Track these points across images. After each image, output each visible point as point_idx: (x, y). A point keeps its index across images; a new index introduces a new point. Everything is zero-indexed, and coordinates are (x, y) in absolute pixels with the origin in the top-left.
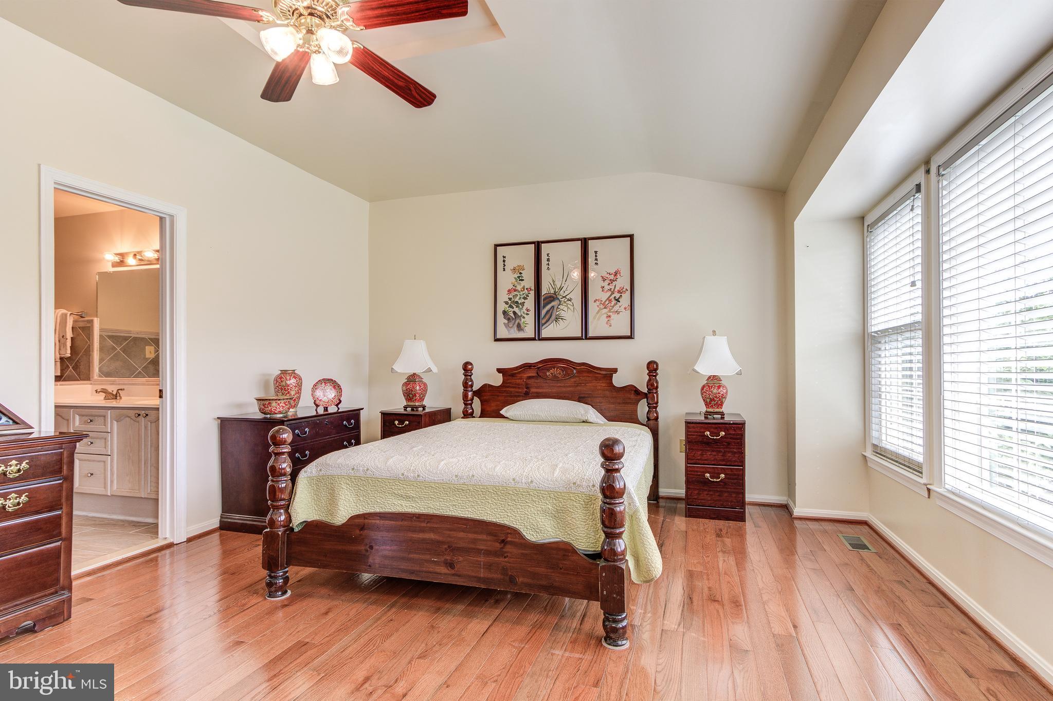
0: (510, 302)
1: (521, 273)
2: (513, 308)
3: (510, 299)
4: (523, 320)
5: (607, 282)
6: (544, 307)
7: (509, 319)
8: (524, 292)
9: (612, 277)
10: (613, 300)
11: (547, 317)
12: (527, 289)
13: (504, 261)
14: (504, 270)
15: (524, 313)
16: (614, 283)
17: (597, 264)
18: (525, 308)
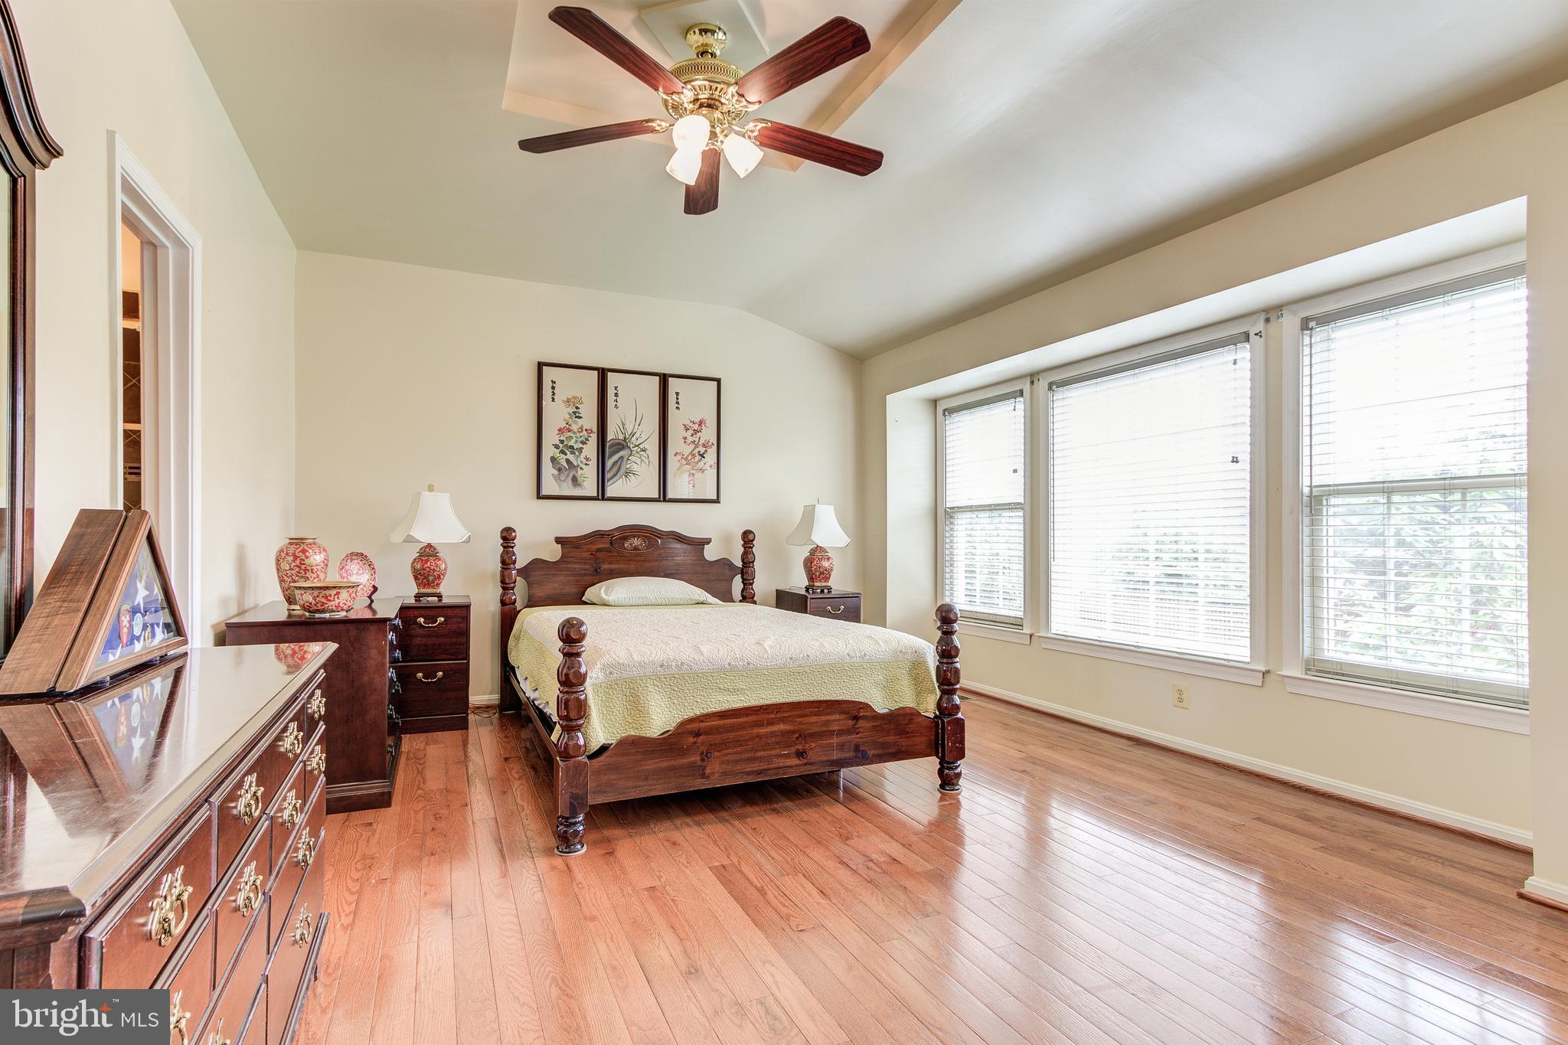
0: (561, 445)
1: (577, 408)
2: (566, 454)
3: (562, 442)
4: (580, 472)
5: (690, 432)
6: (611, 456)
7: (559, 470)
8: (582, 434)
9: (696, 427)
10: (697, 454)
11: (615, 470)
12: (586, 430)
13: (553, 388)
14: (553, 400)
15: (581, 462)
16: (699, 434)
17: (678, 408)
18: (583, 455)
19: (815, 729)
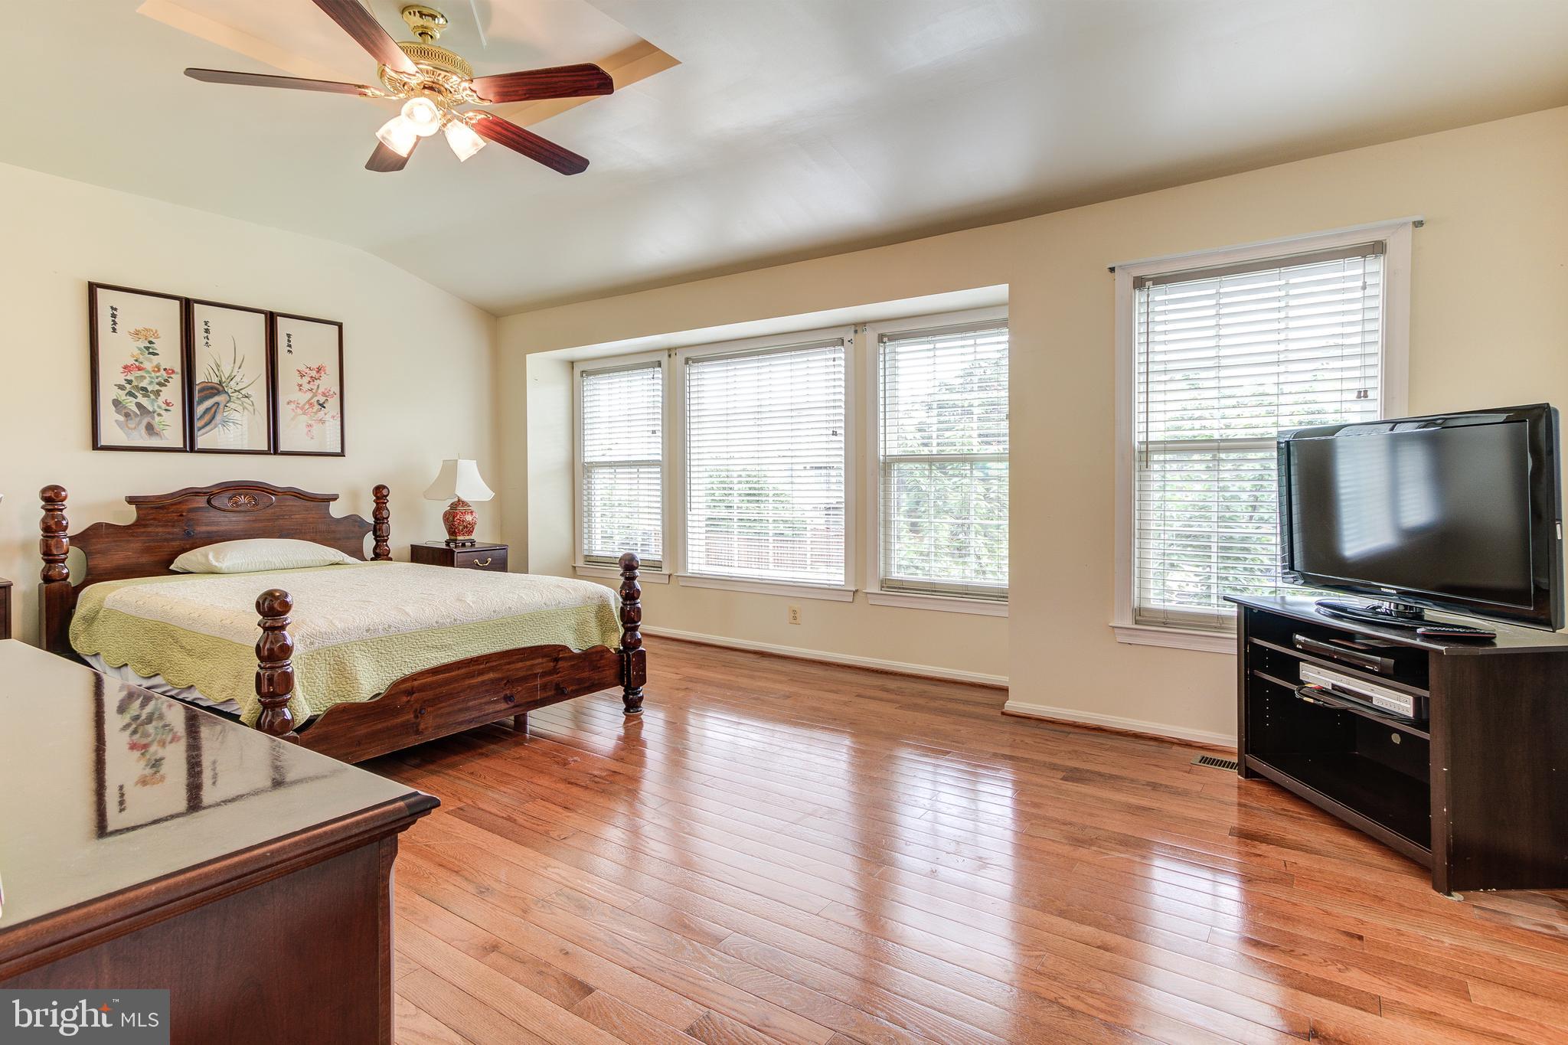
0: (128, 386)
1: (151, 342)
2: (136, 397)
3: (129, 382)
4: (157, 419)
5: (307, 379)
6: (200, 402)
7: (127, 415)
8: (158, 374)
9: (314, 374)
10: (315, 403)
11: (207, 418)
12: (165, 370)
13: (114, 316)
14: (114, 330)
15: (160, 407)
16: (317, 382)
17: (290, 351)
18: (161, 399)
19: (521, 674)
